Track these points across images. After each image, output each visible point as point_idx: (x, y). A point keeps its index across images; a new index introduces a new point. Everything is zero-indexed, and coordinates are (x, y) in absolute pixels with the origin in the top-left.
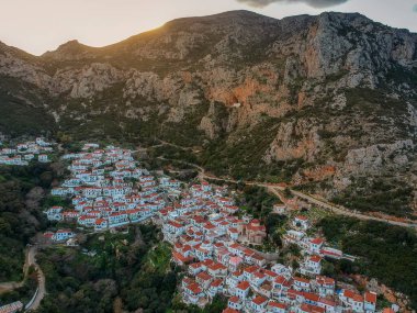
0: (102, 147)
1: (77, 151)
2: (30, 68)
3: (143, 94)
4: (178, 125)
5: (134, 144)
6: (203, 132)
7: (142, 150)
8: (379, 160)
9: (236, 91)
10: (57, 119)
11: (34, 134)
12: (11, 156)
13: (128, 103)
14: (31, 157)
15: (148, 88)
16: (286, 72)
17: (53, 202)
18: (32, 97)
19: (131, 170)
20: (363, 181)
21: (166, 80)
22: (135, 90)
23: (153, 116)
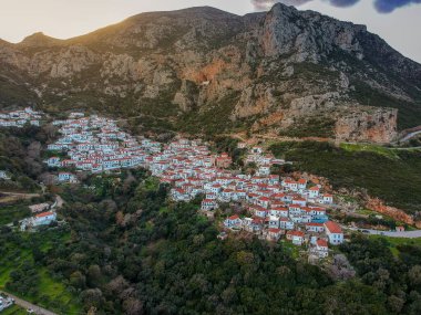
0: (87, 116)
1: (64, 118)
3: (120, 74)
4: (154, 100)
5: (115, 115)
6: (177, 106)
7: (123, 121)
8: (314, 106)
10: (40, 95)
11: (23, 105)
12: (7, 120)
13: (106, 82)
14: (23, 122)
15: (124, 69)
16: (247, 52)
17: (51, 154)
18: (14, 77)
19: (115, 133)
21: (140, 61)
23: (130, 93)
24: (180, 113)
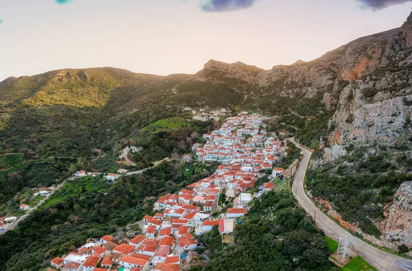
3: (297, 80)
4: (310, 100)
6: (323, 104)
7: (276, 118)
9: (355, 70)
13: (285, 87)
15: (300, 76)
22: (292, 78)
23: (297, 95)
24: (321, 112)
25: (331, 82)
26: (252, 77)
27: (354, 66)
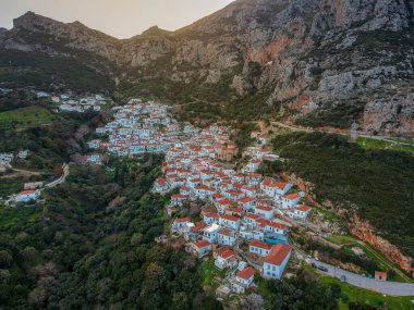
0: (143, 102)
1: (123, 104)
2: (102, 44)
3: (189, 60)
4: (213, 85)
5: (173, 100)
6: (234, 90)
7: (177, 106)
8: (351, 85)
9: (269, 49)
10: (117, 81)
11: (94, 92)
12: (73, 105)
13: (175, 68)
14: (88, 107)
15: (193, 54)
17: (96, 137)
19: (161, 119)
20: (329, 104)
21: (209, 46)
22: (182, 56)
23: (194, 79)
24: (234, 97)
25: (236, 63)
26: (114, 51)
27: (267, 45)
